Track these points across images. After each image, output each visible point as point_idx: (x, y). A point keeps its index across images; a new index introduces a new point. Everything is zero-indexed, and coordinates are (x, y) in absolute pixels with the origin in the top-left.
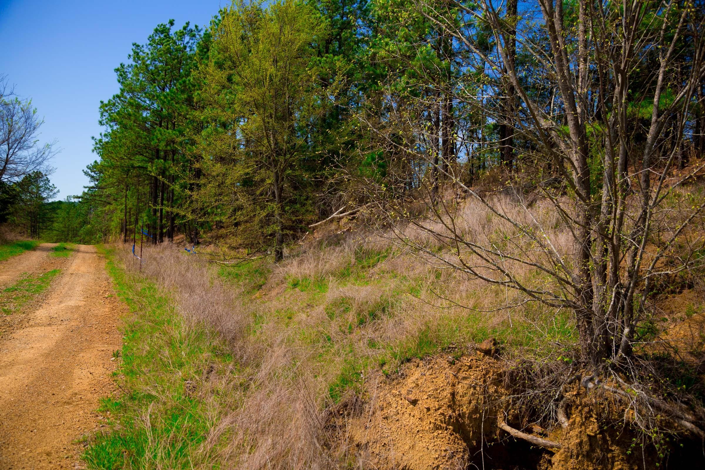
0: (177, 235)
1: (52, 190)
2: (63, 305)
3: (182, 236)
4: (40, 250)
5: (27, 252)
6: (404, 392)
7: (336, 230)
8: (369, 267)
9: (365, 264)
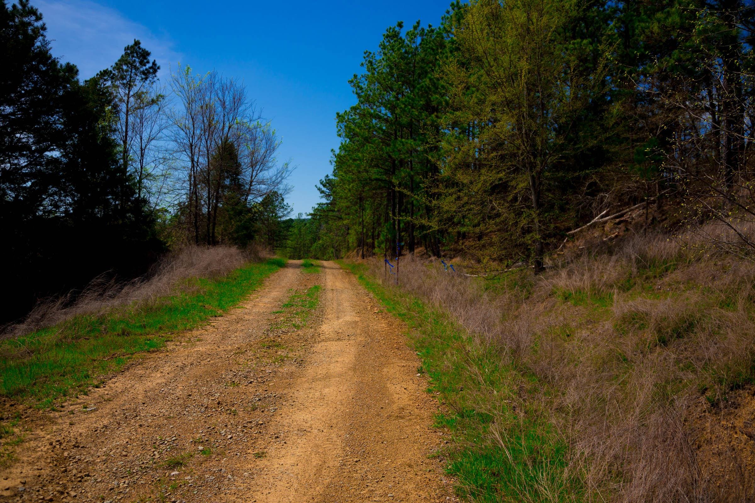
0: (418, 247)
1: (286, 209)
2: (341, 320)
3: (420, 249)
4: (290, 267)
5: (282, 269)
6: (739, 423)
7: (602, 236)
8: (655, 277)
9: (650, 274)
